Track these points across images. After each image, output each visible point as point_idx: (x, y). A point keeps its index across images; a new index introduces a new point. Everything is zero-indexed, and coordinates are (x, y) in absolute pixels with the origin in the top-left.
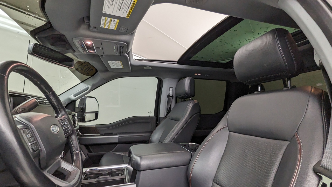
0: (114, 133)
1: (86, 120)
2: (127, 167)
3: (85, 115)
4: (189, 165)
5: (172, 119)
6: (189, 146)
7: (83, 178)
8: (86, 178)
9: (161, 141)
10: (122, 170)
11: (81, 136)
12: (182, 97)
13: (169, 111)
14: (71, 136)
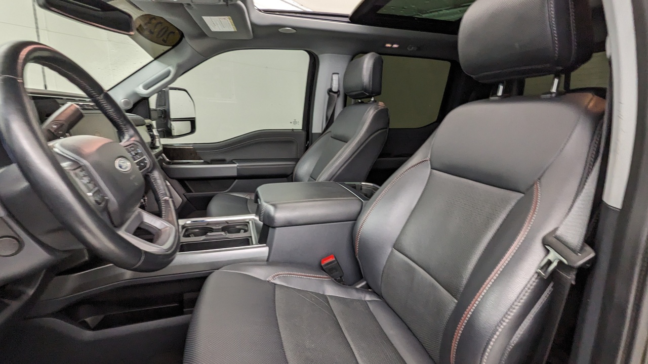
0: (228, 158)
1: (175, 133)
2: (253, 219)
3: (171, 125)
4: (356, 220)
5: (336, 138)
6: (361, 189)
7: (182, 235)
8: (186, 234)
9: (313, 177)
10: (246, 224)
11: (169, 163)
12: (356, 95)
13: (330, 121)
14: (151, 172)
